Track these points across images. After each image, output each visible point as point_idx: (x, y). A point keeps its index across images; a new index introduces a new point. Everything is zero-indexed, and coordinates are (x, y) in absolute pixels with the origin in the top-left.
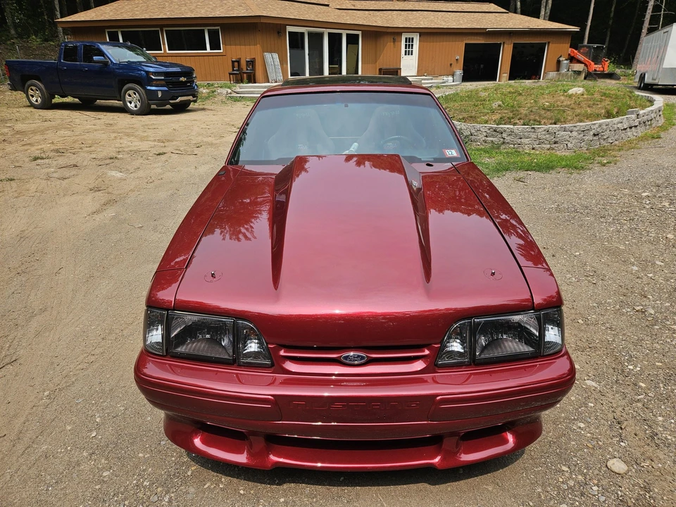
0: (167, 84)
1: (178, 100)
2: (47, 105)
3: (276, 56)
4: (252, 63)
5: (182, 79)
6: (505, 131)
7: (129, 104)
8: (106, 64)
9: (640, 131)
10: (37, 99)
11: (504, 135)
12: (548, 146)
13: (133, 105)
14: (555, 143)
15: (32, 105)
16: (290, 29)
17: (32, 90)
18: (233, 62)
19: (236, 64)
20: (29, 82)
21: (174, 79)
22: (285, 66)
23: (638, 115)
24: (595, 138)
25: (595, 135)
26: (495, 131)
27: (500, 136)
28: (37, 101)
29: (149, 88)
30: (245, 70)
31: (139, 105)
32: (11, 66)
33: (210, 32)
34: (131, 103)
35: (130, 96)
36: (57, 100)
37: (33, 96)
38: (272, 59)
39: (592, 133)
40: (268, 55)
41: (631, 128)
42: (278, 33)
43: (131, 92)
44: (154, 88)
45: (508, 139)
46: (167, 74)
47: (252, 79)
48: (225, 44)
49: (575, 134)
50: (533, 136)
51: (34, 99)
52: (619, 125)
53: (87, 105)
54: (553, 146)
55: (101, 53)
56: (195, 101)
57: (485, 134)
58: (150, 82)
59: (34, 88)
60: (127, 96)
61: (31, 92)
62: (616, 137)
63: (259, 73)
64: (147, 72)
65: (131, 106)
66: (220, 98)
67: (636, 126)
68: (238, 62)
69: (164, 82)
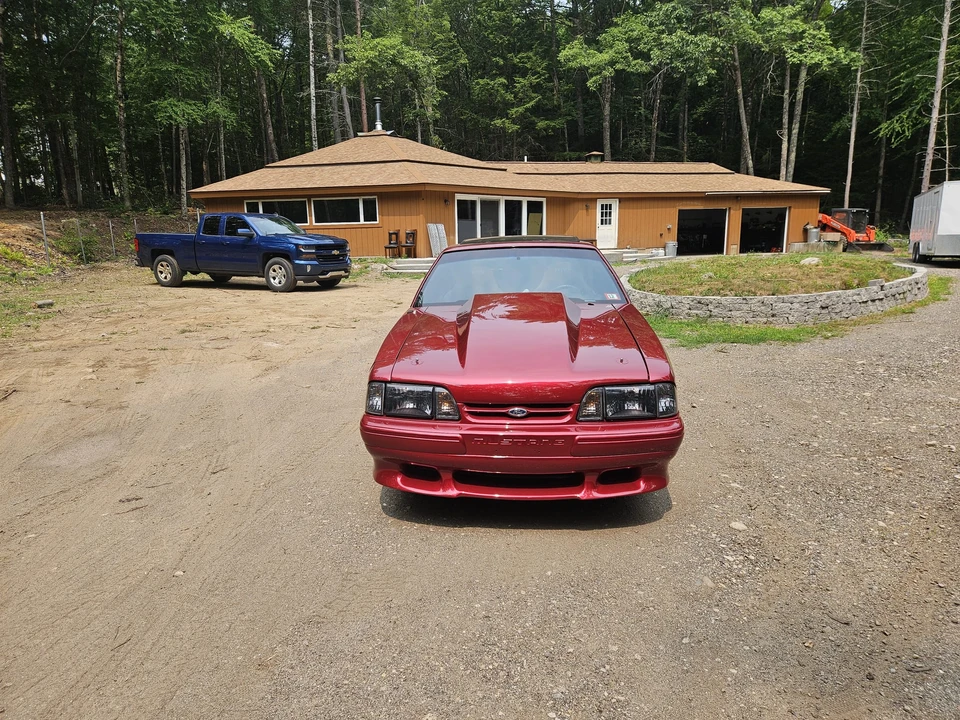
0: (318, 257)
1: (328, 276)
2: (177, 283)
3: (441, 227)
4: (413, 235)
5: (335, 252)
6: (711, 303)
7: (272, 280)
8: (251, 237)
9: (889, 305)
10: (166, 274)
11: (711, 307)
12: (765, 320)
13: (277, 281)
14: (773, 316)
15: (160, 283)
16: (459, 197)
17: (162, 265)
18: (390, 234)
19: (394, 236)
20: (160, 257)
21: (324, 253)
22: (452, 237)
23: (882, 286)
24: (823, 311)
25: (823, 308)
26: (699, 302)
27: (705, 308)
28: (166, 278)
29: (297, 262)
30: (404, 243)
31: (283, 281)
32: (141, 241)
33: (364, 201)
34: (274, 278)
35: (274, 271)
36: (189, 277)
37: (161, 273)
38: (437, 231)
39: (818, 305)
40: (432, 227)
41: (873, 301)
42: (446, 201)
43: (276, 267)
44: (302, 262)
45: (715, 311)
46: (318, 247)
47: (412, 253)
48: (381, 214)
49: (796, 306)
50: (746, 307)
51: (163, 275)
52: (855, 297)
53: (220, 282)
54: (771, 319)
55: (246, 225)
56: (347, 277)
57: (688, 306)
58: (299, 254)
59: (164, 263)
60: (271, 271)
61: (160, 268)
62: (853, 311)
63: (421, 247)
64: (297, 245)
65: (275, 283)
66: (374, 274)
67: (882, 299)
68: (397, 234)
69: (315, 256)
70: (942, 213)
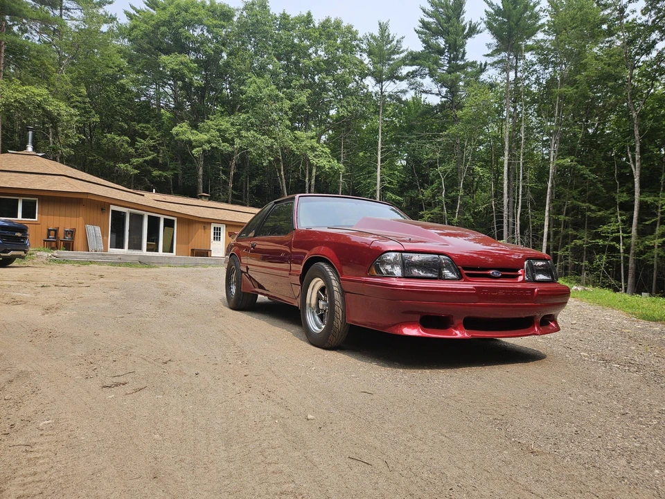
1: (9, 254)
3: (98, 229)
4: (72, 233)
5: (19, 234)
16: (113, 208)
18: (49, 231)
19: (52, 233)
21: (9, 234)
22: (105, 238)
30: (62, 238)
33: (24, 202)
38: (94, 232)
40: (90, 228)
42: (102, 209)
47: (69, 246)
48: (41, 213)
56: (23, 257)
63: (78, 241)
66: (40, 260)
68: (56, 231)
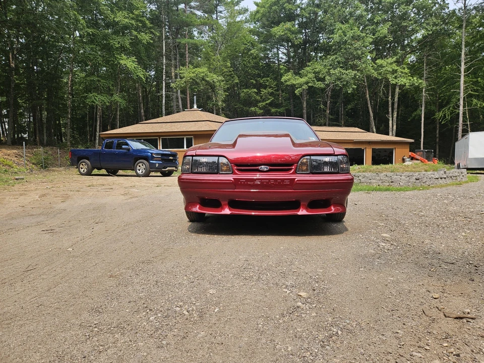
0: (162, 160)
1: (167, 169)
2: (89, 173)
5: (171, 158)
7: (138, 171)
8: (129, 150)
9: (449, 181)
10: (84, 169)
11: (360, 178)
12: (388, 184)
13: (141, 171)
14: (392, 182)
15: (82, 174)
17: (82, 165)
20: (82, 161)
21: (166, 158)
23: (445, 172)
24: (417, 181)
25: (417, 179)
27: (358, 178)
28: (84, 171)
29: (151, 162)
31: (144, 171)
32: (73, 153)
33: (187, 139)
34: (139, 170)
35: (140, 166)
36: (95, 171)
37: (82, 168)
39: (414, 178)
41: (441, 178)
43: (140, 164)
44: (154, 162)
46: (162, 155)
48: (195, 144)
49: (403, 177)
50: (378, 178)
51: (83, 170)
52: (432, 176)
53: (113, 172)
54: (391, 184)
55: (127, 144)
58: (152, 158)
59: (84, 164)
60: (138, 166)
61: (81, 166)
62: (432, 182)
64: (152, 153)
65: (140, 172)
67: (445, 178)
69: (160, 159)
70: (470, 148)
